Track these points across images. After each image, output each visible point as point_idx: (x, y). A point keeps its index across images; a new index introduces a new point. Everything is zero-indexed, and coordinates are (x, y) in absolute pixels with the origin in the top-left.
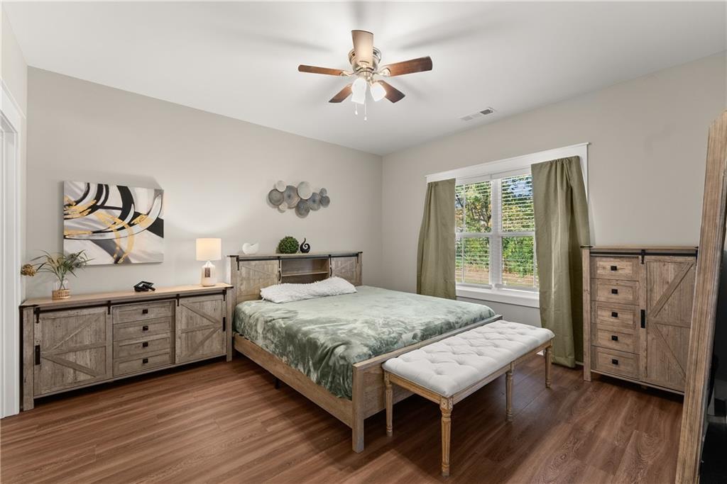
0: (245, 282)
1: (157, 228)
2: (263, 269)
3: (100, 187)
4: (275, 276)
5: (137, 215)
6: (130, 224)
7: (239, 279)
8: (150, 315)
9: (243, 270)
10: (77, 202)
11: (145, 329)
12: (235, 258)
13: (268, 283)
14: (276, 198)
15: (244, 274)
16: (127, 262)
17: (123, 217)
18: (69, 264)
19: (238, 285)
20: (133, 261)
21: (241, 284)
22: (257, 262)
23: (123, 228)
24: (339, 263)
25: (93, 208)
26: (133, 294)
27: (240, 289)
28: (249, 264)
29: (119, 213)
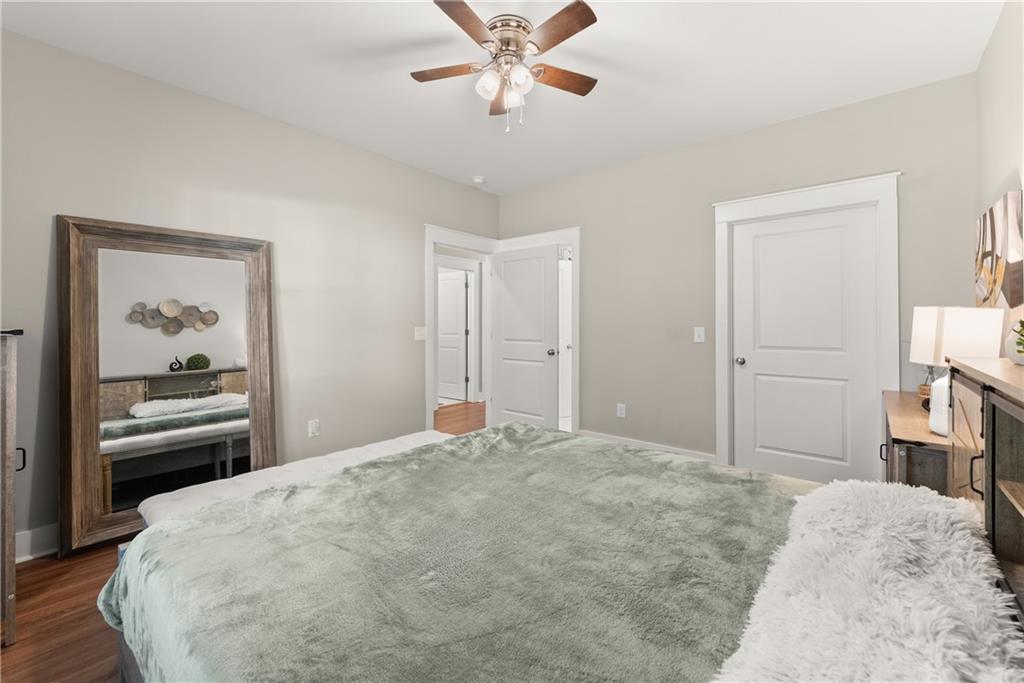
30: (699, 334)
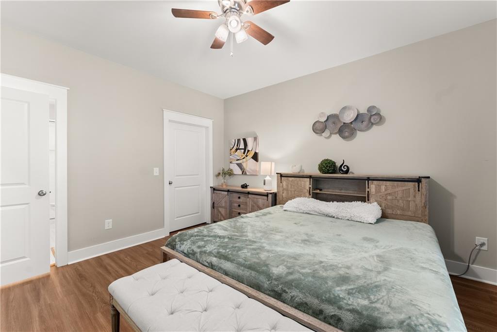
0: (285, 192)
1: (255, 157)
2: (298, 184)
3: (238, 140)
4: (306, 191)
5: (248, 151)
6: (247, 156)
7: (281, 189)
8: (241, 200)
9: (284, 183)
10: (233, 148)
11: (239, 206)
12: (279, 175)
13: (301, 195)
14: (319, 128)
15: (285, 186)
16: (246, 174)
17: (244, 153)
18: (230, 173)
19: (281, 193)
20: (248, 174)
21: (283, 193)
22: (293, 178)
23: (244, 158)
24: (383, 188)
25: (237, 150)
26: (240, 189)
27: (282, 196)
28: (288, 179)
29: (243, 151)
30: (156, 171)
